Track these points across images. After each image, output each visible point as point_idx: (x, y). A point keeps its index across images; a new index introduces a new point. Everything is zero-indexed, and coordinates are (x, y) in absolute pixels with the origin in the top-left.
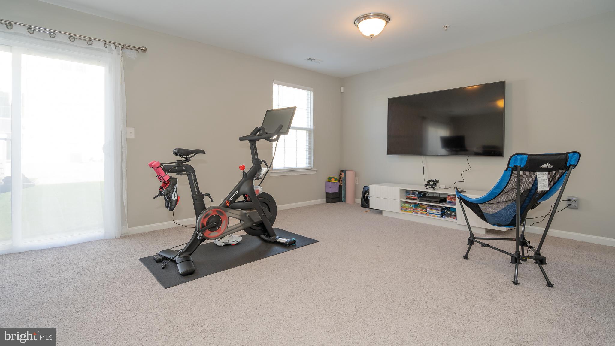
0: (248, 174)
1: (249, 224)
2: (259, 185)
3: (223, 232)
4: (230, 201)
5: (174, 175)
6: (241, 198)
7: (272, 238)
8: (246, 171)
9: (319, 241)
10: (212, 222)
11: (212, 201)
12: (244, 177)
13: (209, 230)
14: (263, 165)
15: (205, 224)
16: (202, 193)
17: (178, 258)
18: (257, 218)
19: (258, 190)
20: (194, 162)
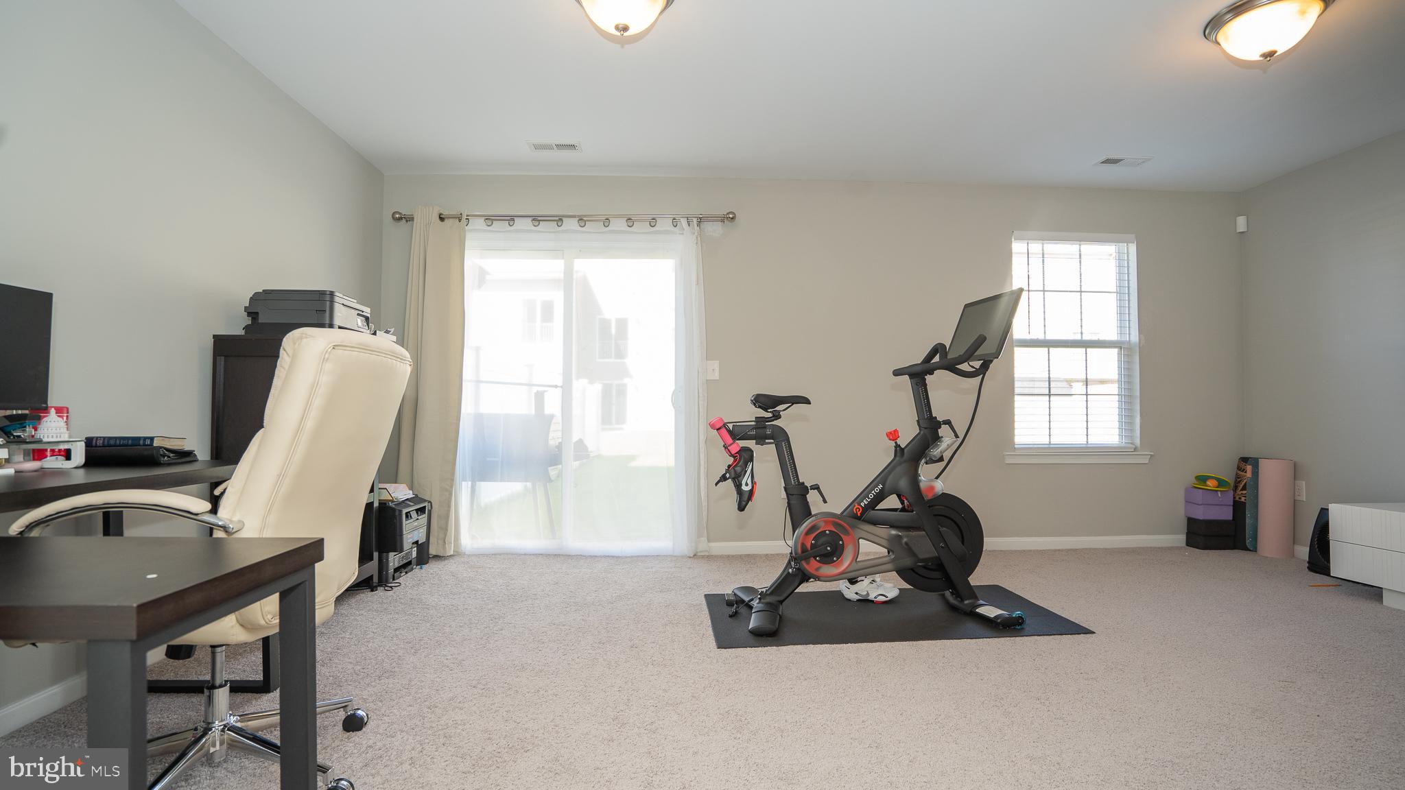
0: (906, 451)
1: (908, 562)
2: (937, 478)
3: (845, 569)
4: (862, 504)
5: (750, 444)
6: (892, 502)
7: (966, 602)
8: (903, 442)
9: (1094, 633)
10: (822, 545)
11: (825, 501)
12: (898, 454)
13: (817, 561)
14: (944, 431)
15: (809, 547)
16: (803, 483)
17: (758, 604)
18: (926, 548)
19: (932, 488)
20: (789, 419)
